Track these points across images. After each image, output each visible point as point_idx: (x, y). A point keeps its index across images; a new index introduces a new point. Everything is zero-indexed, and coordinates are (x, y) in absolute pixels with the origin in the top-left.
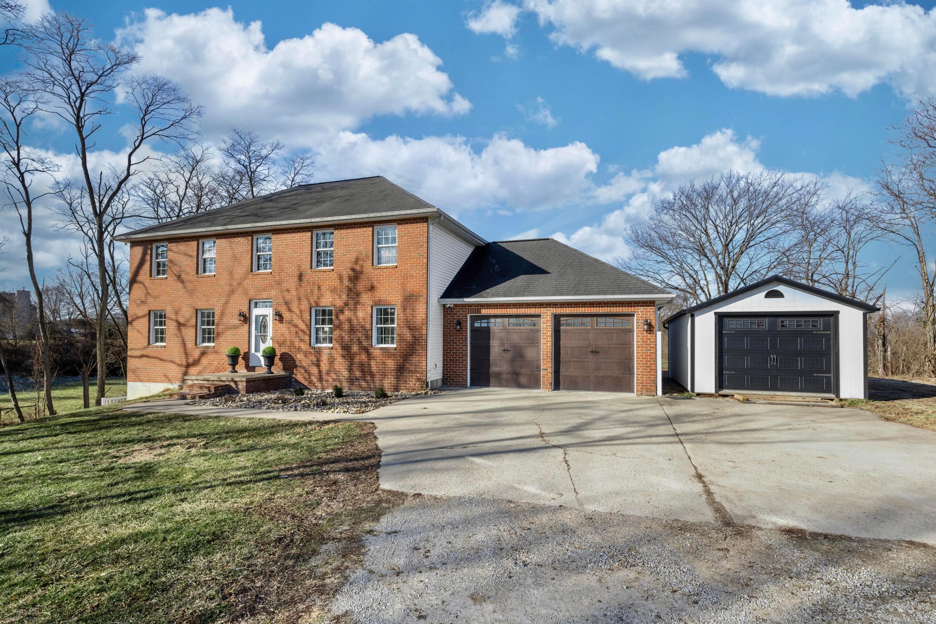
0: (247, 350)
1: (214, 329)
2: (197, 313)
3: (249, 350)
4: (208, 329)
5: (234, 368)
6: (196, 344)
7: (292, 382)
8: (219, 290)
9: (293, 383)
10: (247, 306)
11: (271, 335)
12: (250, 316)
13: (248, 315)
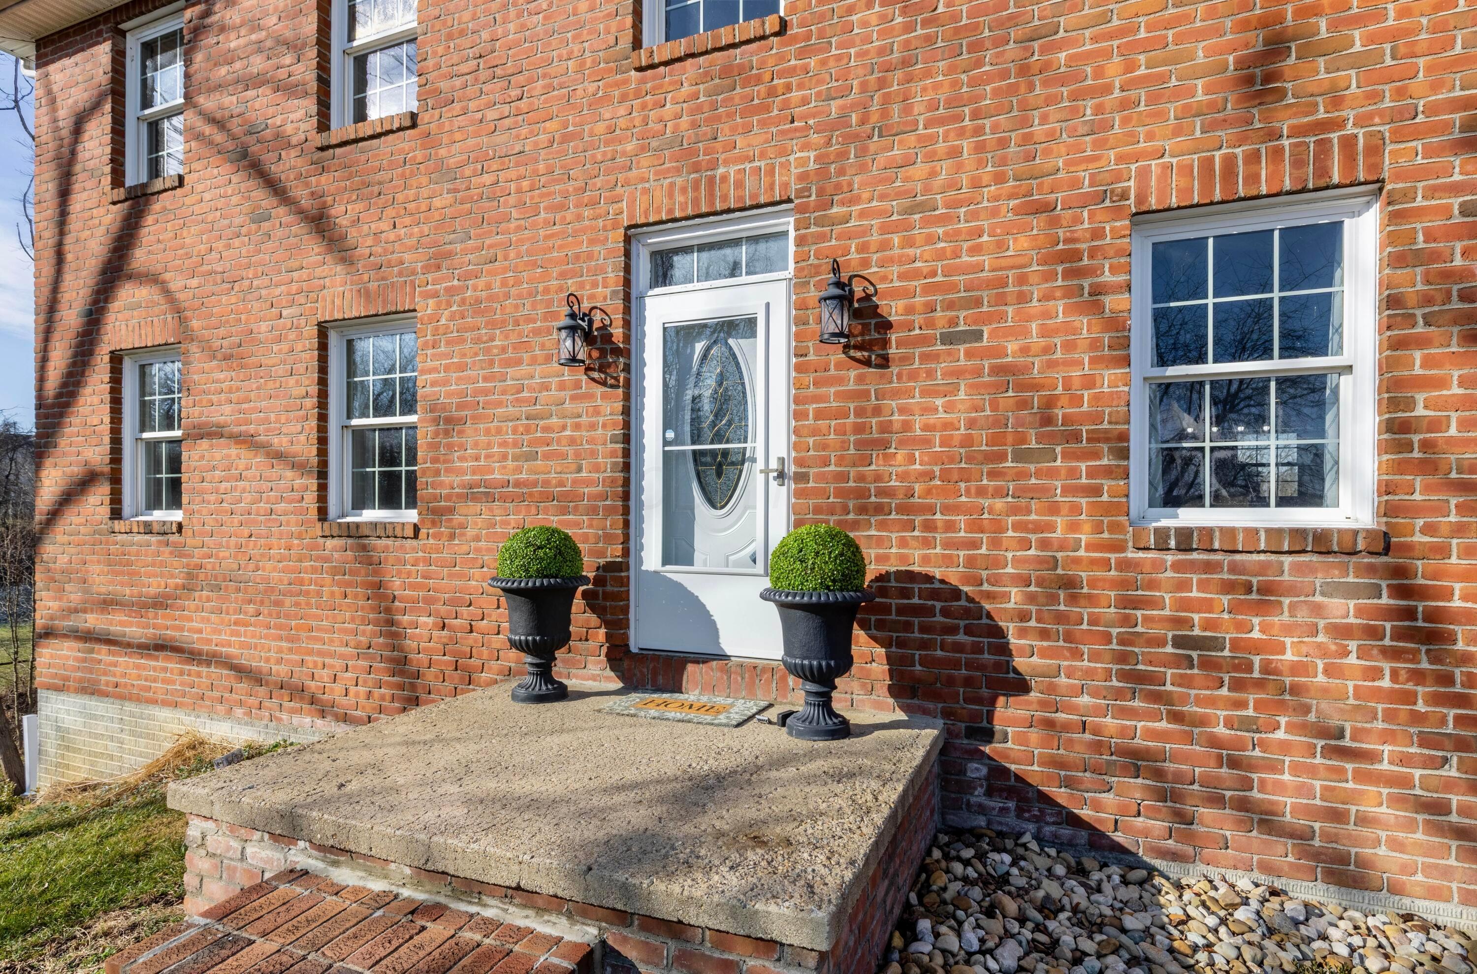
0: (613, 553)
1: (412, 427)
2: (323, 347)
3: (626, 552)
4: (385, 430)
5: (544, 672)
6: (323, 513)
7: (969, 786)
8: (437, 202)
9: (978, 796)
10: (614, 275)
11: (780, 447)
12: (627, 338)
13: (617, 332)
